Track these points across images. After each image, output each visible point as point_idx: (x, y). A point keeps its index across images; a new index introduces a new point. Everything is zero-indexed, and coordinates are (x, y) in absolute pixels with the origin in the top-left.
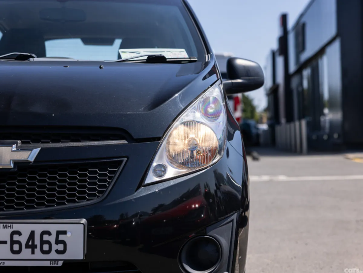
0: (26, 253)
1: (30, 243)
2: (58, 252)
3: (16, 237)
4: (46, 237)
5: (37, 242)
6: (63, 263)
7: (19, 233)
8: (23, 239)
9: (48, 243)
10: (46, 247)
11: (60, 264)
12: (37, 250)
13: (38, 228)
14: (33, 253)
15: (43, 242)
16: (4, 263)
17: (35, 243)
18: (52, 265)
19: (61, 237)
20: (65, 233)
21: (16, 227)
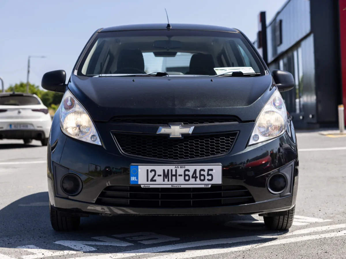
0: (192, 181)
1: (194, 176)
2: (208, 180)
3: (187, 173)
4: (202, 173)
6: (211, 186)
7: (188, 171)
8: (191, 173)
9: (204, 175)
10: (202, 178)
11: (210, 186)
12: (198, 179)
13: (198, 168)
14: (196, 181)
15: (201, 175)
16: (181, 186)
17: (197, 176)
18: (205, 187)
19: (210, 172)
20: (212, 170)
21: (187, 167)
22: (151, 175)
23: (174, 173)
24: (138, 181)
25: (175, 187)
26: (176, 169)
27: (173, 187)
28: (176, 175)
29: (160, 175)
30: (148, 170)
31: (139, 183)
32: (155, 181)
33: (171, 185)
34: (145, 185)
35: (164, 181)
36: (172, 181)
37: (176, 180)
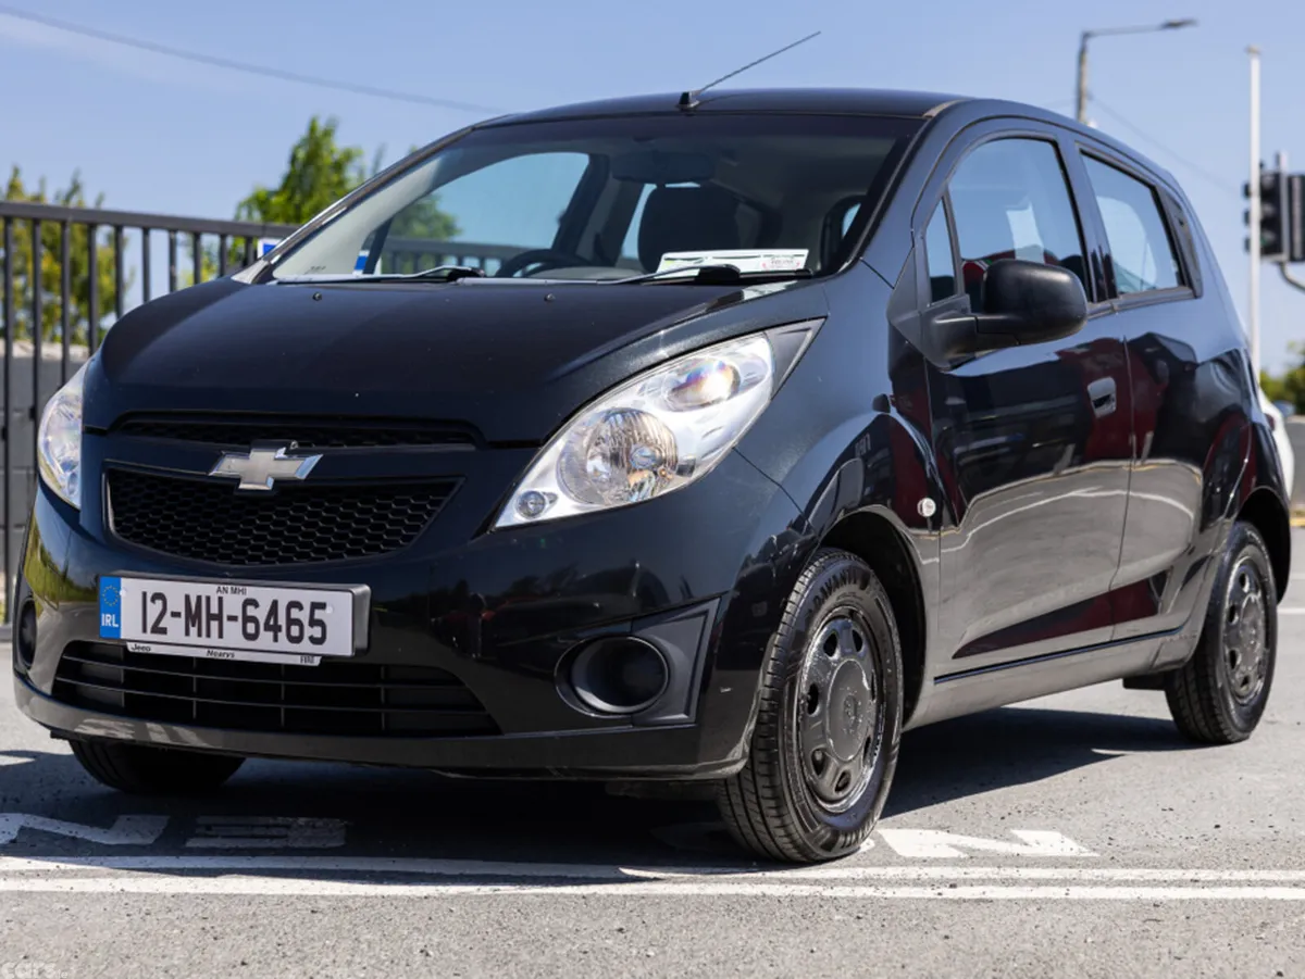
0: (266, 638)
1: (272, 623)
2: (314, 640)
3: (251, 611)
4: (295, 613)
5: (282, 621)
6: (321, 661)
7: (254, 603)
8: (261, 614)
9: (298, 622)
10: (295, 631)
11: (317, 661)
12: (282, 635)
13: (285, 595)
14: (276, 639)
15: (291, 622)
16: (233, 656)
17: (280, 623)
18: (304, 663)
19: (318, 614)
20: (322, 606)
21: (252, 592)
22: (154, 609)
23: (214, 610)
24: (119, 628)
25: (218, 657)
26: (219, 594)
27: (213, 657)
28: (219, 617)
29: (176, 615)
30: (145, 594)
31: (122, 637)
32: (164, 631)
33: (206, 650)
34: (138, 644)
35: (187, 633)
36: (208, 635)
37: (221, 636)
